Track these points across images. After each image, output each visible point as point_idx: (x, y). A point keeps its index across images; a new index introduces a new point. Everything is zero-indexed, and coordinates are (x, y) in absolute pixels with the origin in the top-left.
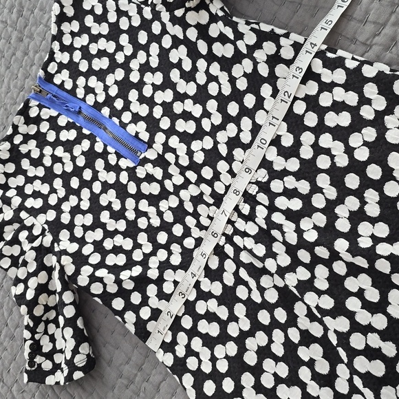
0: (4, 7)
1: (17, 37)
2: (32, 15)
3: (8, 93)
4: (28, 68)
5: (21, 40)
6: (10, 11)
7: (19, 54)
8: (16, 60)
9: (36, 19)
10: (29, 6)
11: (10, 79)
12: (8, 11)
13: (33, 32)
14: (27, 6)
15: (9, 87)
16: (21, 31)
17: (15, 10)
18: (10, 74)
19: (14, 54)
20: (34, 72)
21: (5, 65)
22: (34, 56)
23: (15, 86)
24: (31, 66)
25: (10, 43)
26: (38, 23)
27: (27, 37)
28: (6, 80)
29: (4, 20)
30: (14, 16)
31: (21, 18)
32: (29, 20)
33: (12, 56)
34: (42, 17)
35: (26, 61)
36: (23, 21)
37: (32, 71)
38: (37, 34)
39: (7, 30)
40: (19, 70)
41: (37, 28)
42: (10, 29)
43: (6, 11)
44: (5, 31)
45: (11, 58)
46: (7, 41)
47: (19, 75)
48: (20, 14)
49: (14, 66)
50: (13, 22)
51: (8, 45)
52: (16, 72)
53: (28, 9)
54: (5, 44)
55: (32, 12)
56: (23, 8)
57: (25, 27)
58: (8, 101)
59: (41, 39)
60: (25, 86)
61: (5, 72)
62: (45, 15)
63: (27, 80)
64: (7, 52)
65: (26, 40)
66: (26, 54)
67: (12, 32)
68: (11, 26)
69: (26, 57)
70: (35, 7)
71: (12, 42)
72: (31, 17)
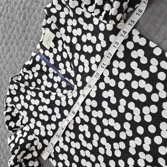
0: (17, 13)
1: (22, 30)
2: (30, 20)
3: (17, 57)
4: (27, 46)
5: (24, 31)
6: (19, 16)
7: (23, 38)
8: (21, 41)
9: (32, 22)
10: (29, 15)
11: (18, 50)
12: (18, 16)
13: (30, 28)
14: (28, 15)
15: (18, 54)
16: (24, 27)
17: (22, 16)
18: (18, 47)
19: (20, 38)
20: (30, 49)
21: (16, 42)
22: (31, 41)
23: (21, 54)
24: (29, 45)
25: (19, 32)
26: (33, 25)
27: (27, 30)
28: (16, 50)
29: (16, 20)
30: (21, 19)
31: (24, 20)
32: (28, 22)
33: (20, 39)
34: (35, 22)
35: (26, 42)
36: (25, 22)
37: (29, 48)
38: (32, 30)
39: (18, 25)
40: (23, 46)
41: (32, 27)
42: (19, 25)
43: (17, 16)
44: (16, 26)
45: (19, 40)
46: (18, 31)
47: (23, 49)
48: (24, 18)
49: (20, 44)
50: (21, 22)
51: (18, 33)
52: (21, 47)
53: (28, 17)
54: (17, 32)
55: (30, 18)
56: (26, 15)
57: (26, 25)
58: (17, 61)
59: (34, 33)
60: (25, 55)
61: (16, 46)
62: (37, 21)
63: (26, 52)
64: (17, 36)
65: (27, 32)
66: (26, 39)
67: (20, 27)
68: (20, 24)
69: (26, 41)
70: (31, 16)
71: (20, 31)
72: (30, 21)
